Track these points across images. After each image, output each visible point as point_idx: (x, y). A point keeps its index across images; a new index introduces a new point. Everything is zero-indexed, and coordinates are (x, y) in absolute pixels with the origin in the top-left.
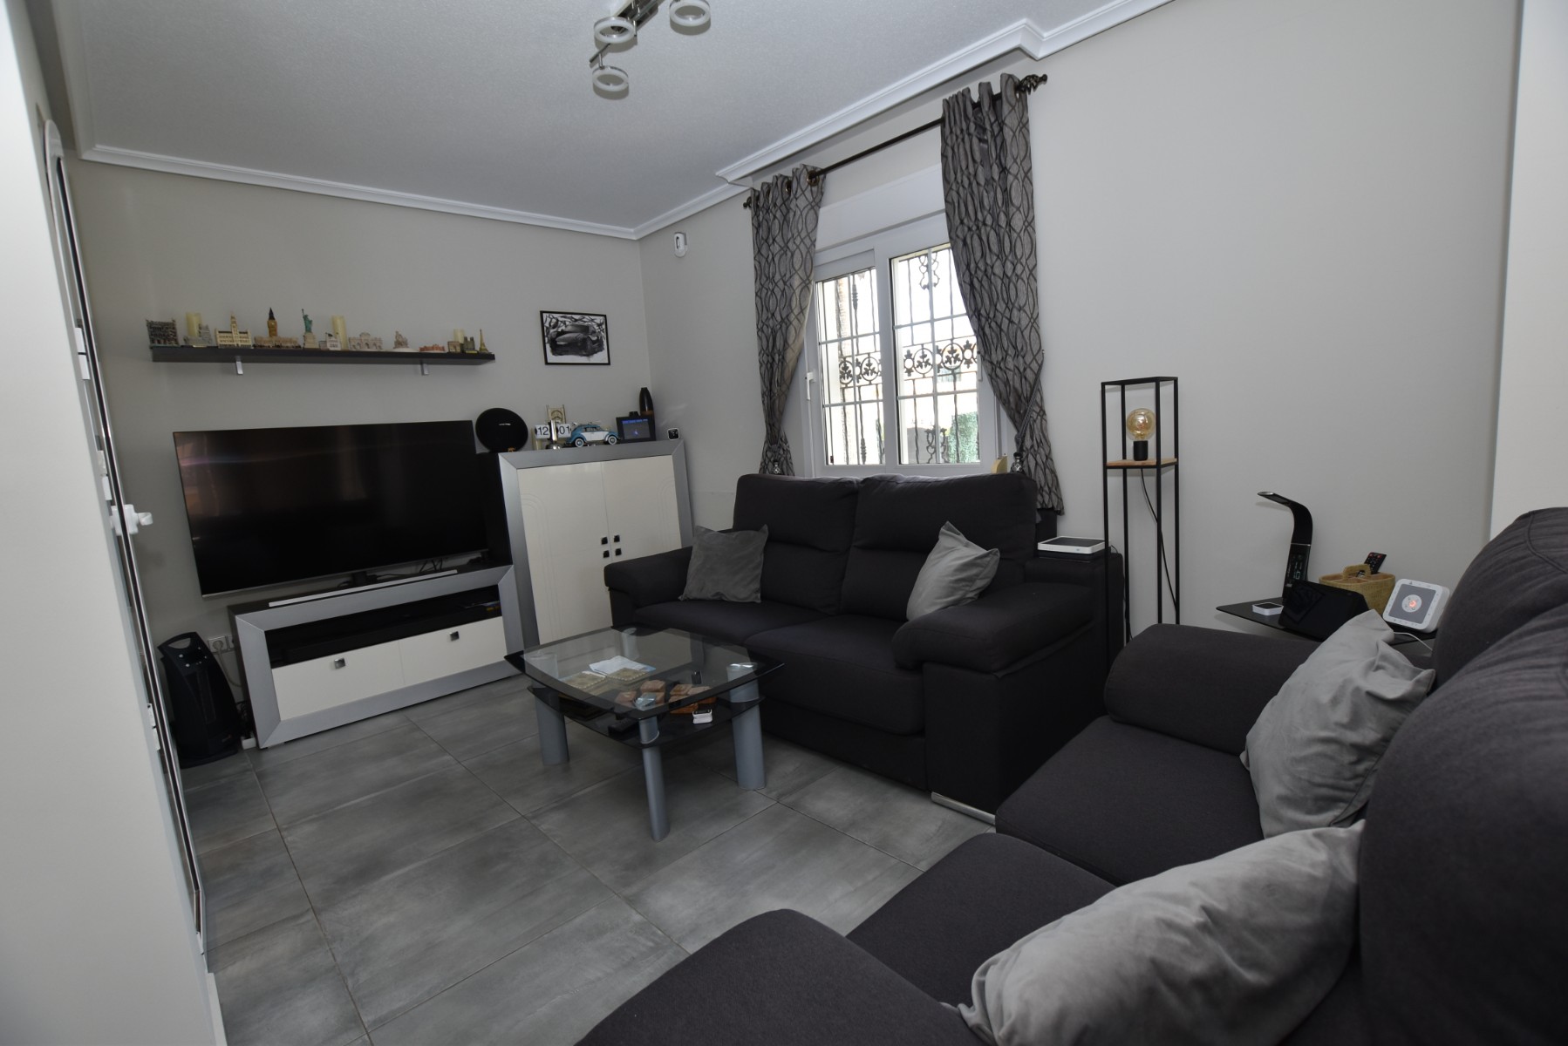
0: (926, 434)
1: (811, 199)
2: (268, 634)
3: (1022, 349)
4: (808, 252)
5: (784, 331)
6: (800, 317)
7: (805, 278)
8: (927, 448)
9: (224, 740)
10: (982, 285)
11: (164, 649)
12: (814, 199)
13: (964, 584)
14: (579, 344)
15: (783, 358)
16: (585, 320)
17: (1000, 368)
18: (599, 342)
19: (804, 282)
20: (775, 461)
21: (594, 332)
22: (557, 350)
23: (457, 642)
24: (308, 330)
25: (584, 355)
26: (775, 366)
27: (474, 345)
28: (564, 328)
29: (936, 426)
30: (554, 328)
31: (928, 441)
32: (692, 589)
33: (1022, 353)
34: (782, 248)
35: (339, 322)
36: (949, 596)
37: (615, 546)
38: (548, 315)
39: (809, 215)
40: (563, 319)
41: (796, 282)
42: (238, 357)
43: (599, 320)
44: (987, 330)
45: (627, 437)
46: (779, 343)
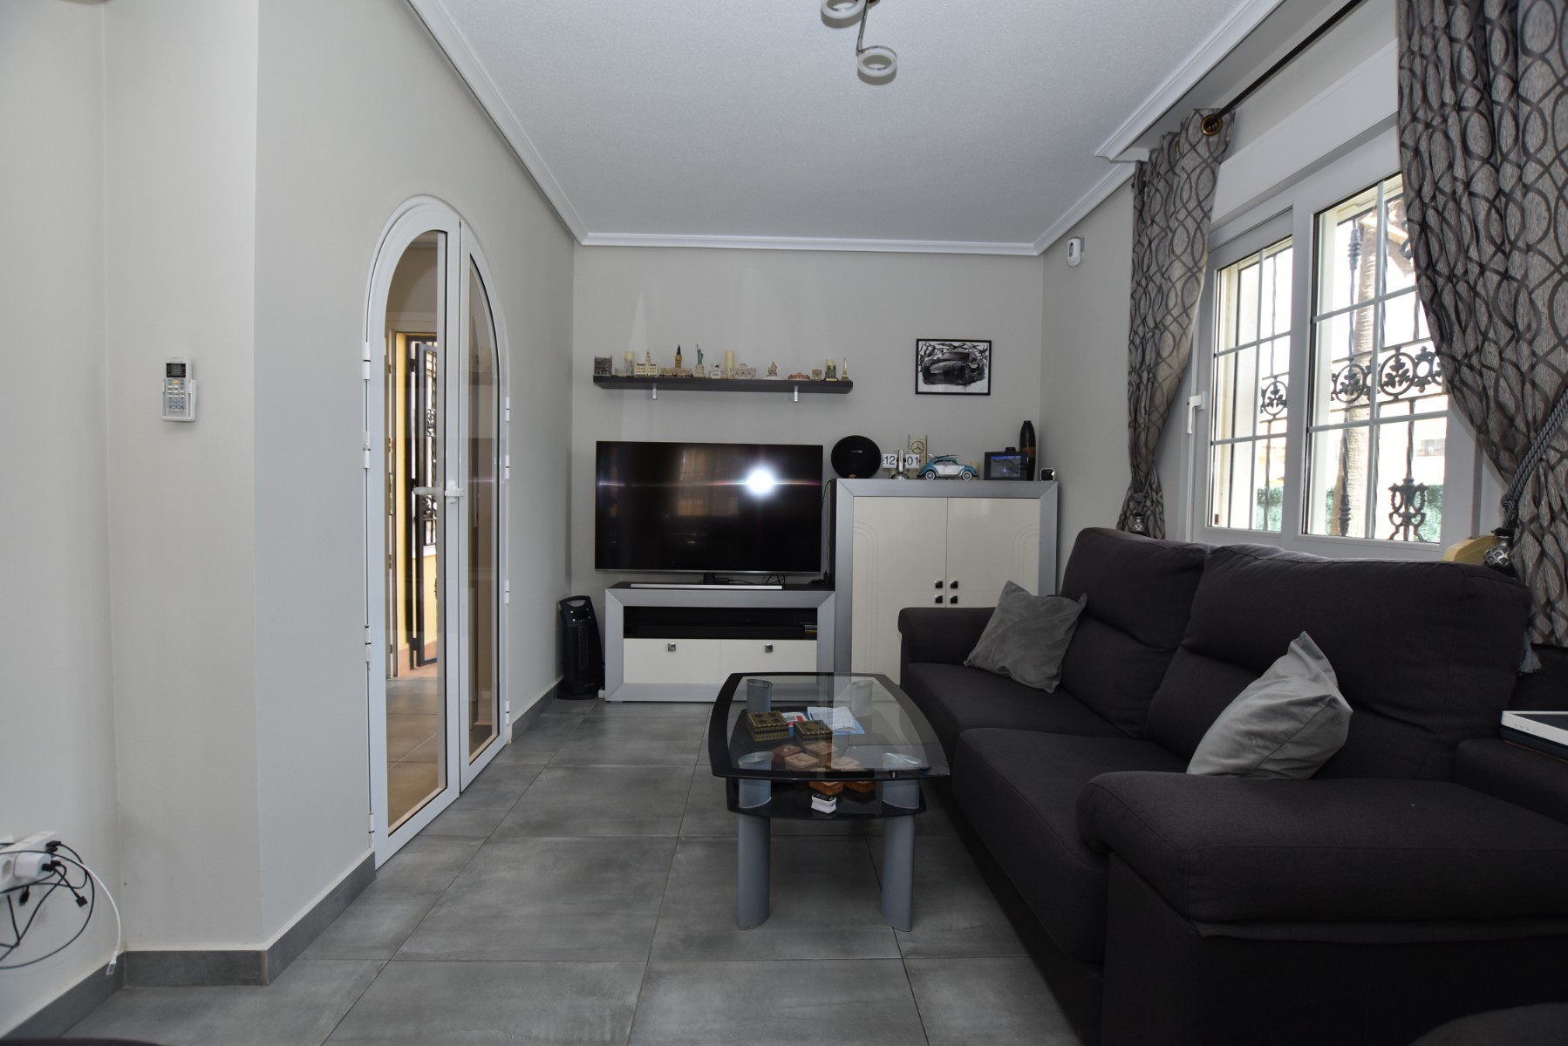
0: (1391, 493)
1: (1205, 154)
2: (626, 608)
3: (1529, 326)
4: (1199, 228)
5: (1157, 341)
6: (1184, 319)
7: (1192, 264)
8: (1391, 516)
9: (586, 686)
10: (1443, 220)
11: (564, 605)
12: (1211, 153)
13: (1260, 742)
14: (956, 373)
15: (1154, 377)
16: (965, 346)
17: (1471, 367)
18: (980, 370)
19: (1190, 270)
20: (1137, 515)
21: (975, 360)
22: (929, 378)
23: (769, 655)
24: (700, 362)
25: (960, 384)
26: (1142, 387)
27: (835, 373)
28: (940, 356)
29: (1409, 480)
30: (929, 355)
31: (1393, 504)
32: (978, 653)
33: (1528, 336)
34: (1163, 230)
35: (730, 355)
36: (1229, 756)
37: (952, 593)
38: (924, 342)
39: (1203, 176)
40: (941, 347)
41: (1177, 271)
42: (655, 385)
43: (982, 346)
44: (1448, 299)
45: (993, 474)
46: (1150, 356)
